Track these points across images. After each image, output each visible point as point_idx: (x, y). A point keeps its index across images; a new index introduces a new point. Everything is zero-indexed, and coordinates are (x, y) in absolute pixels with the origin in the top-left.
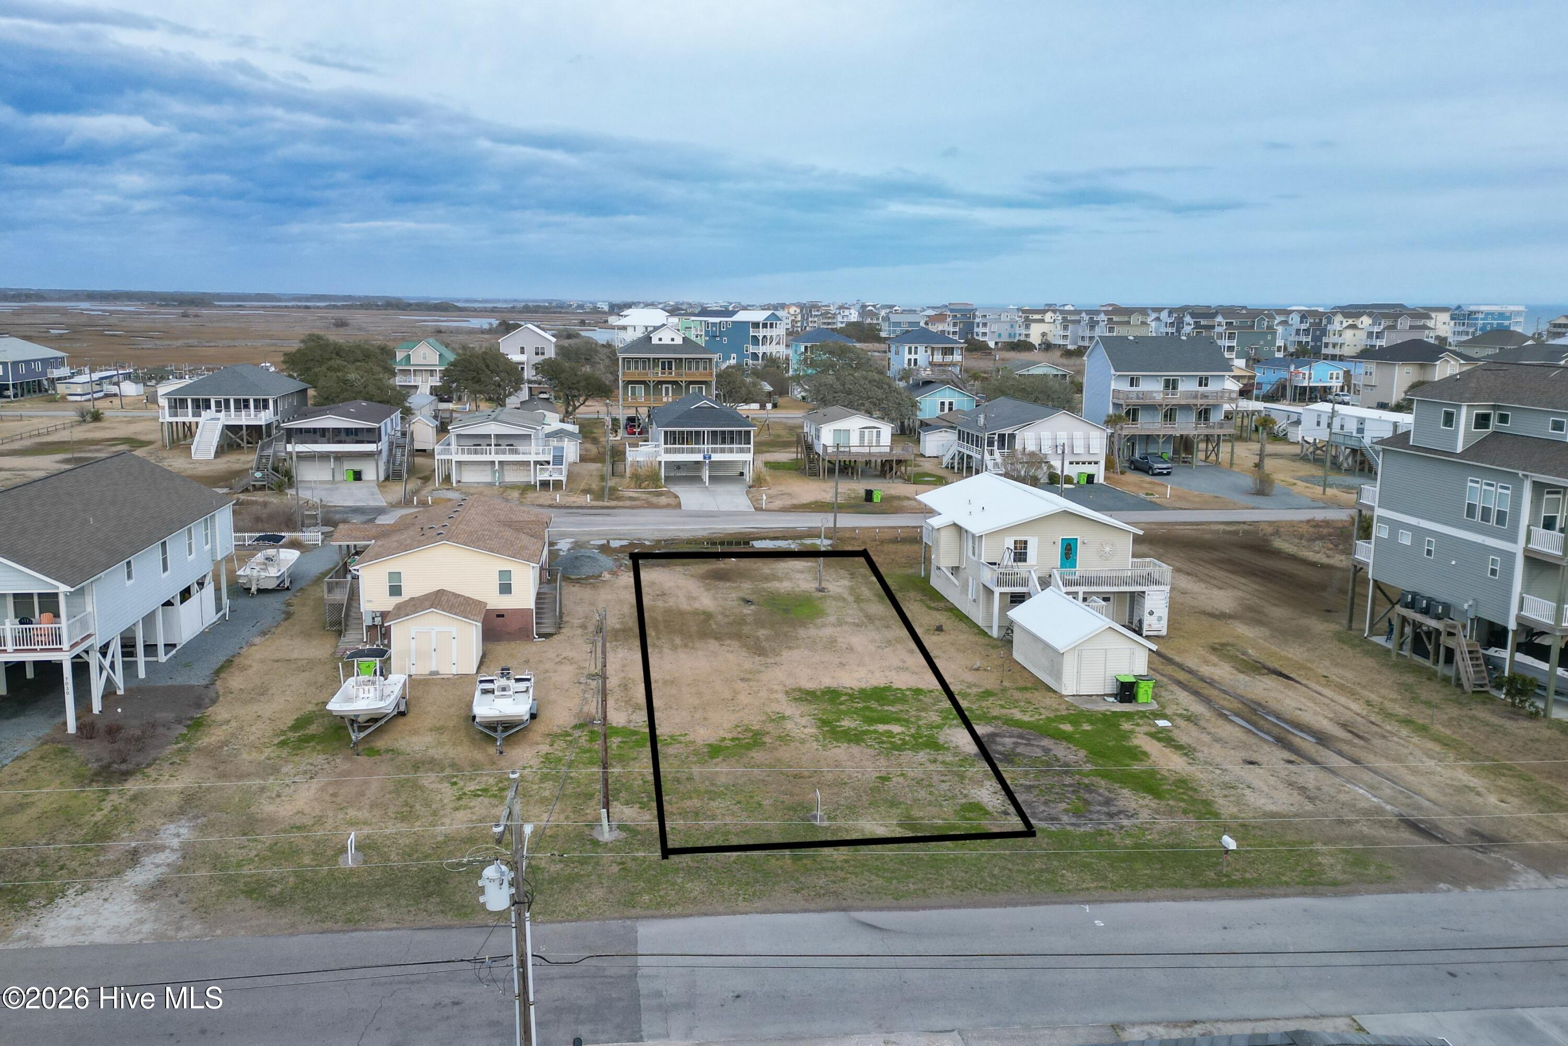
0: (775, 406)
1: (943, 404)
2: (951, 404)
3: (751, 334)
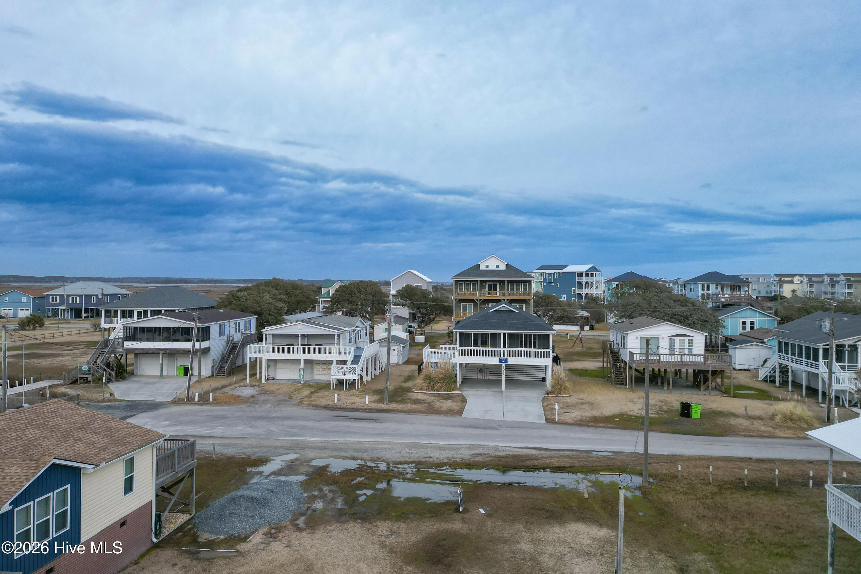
0: (592, 328)
1: (744, 323)
2: (752, 323)
3: (577, 281)
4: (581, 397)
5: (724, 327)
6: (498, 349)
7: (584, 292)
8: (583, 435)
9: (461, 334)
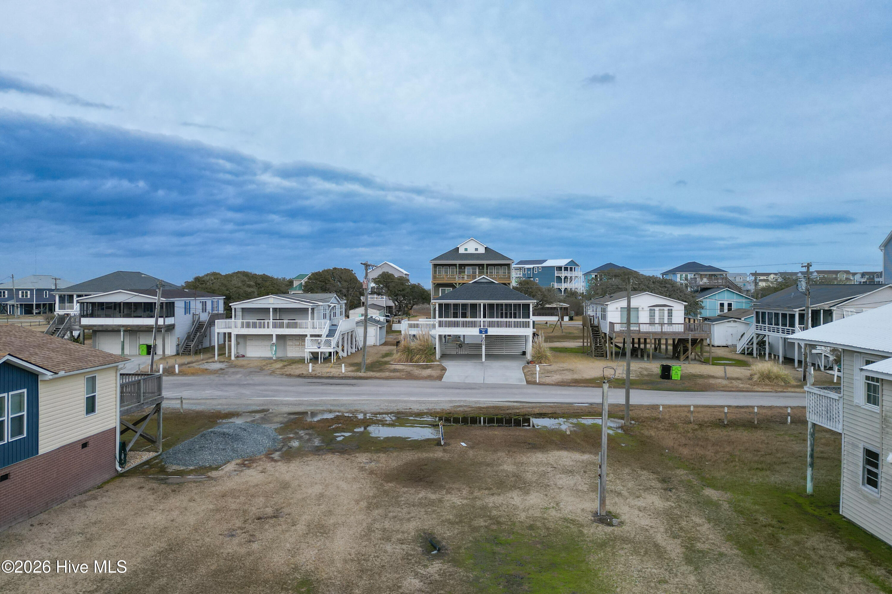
0: (571, 319)
1: (722, 305)
2: (730, 305)
3: (556, 275)
4: (561, 366)
5: (703, 308)
6: (477, 319)
7: (563, 286)
8: (564, 392)
9: (440, 305)
